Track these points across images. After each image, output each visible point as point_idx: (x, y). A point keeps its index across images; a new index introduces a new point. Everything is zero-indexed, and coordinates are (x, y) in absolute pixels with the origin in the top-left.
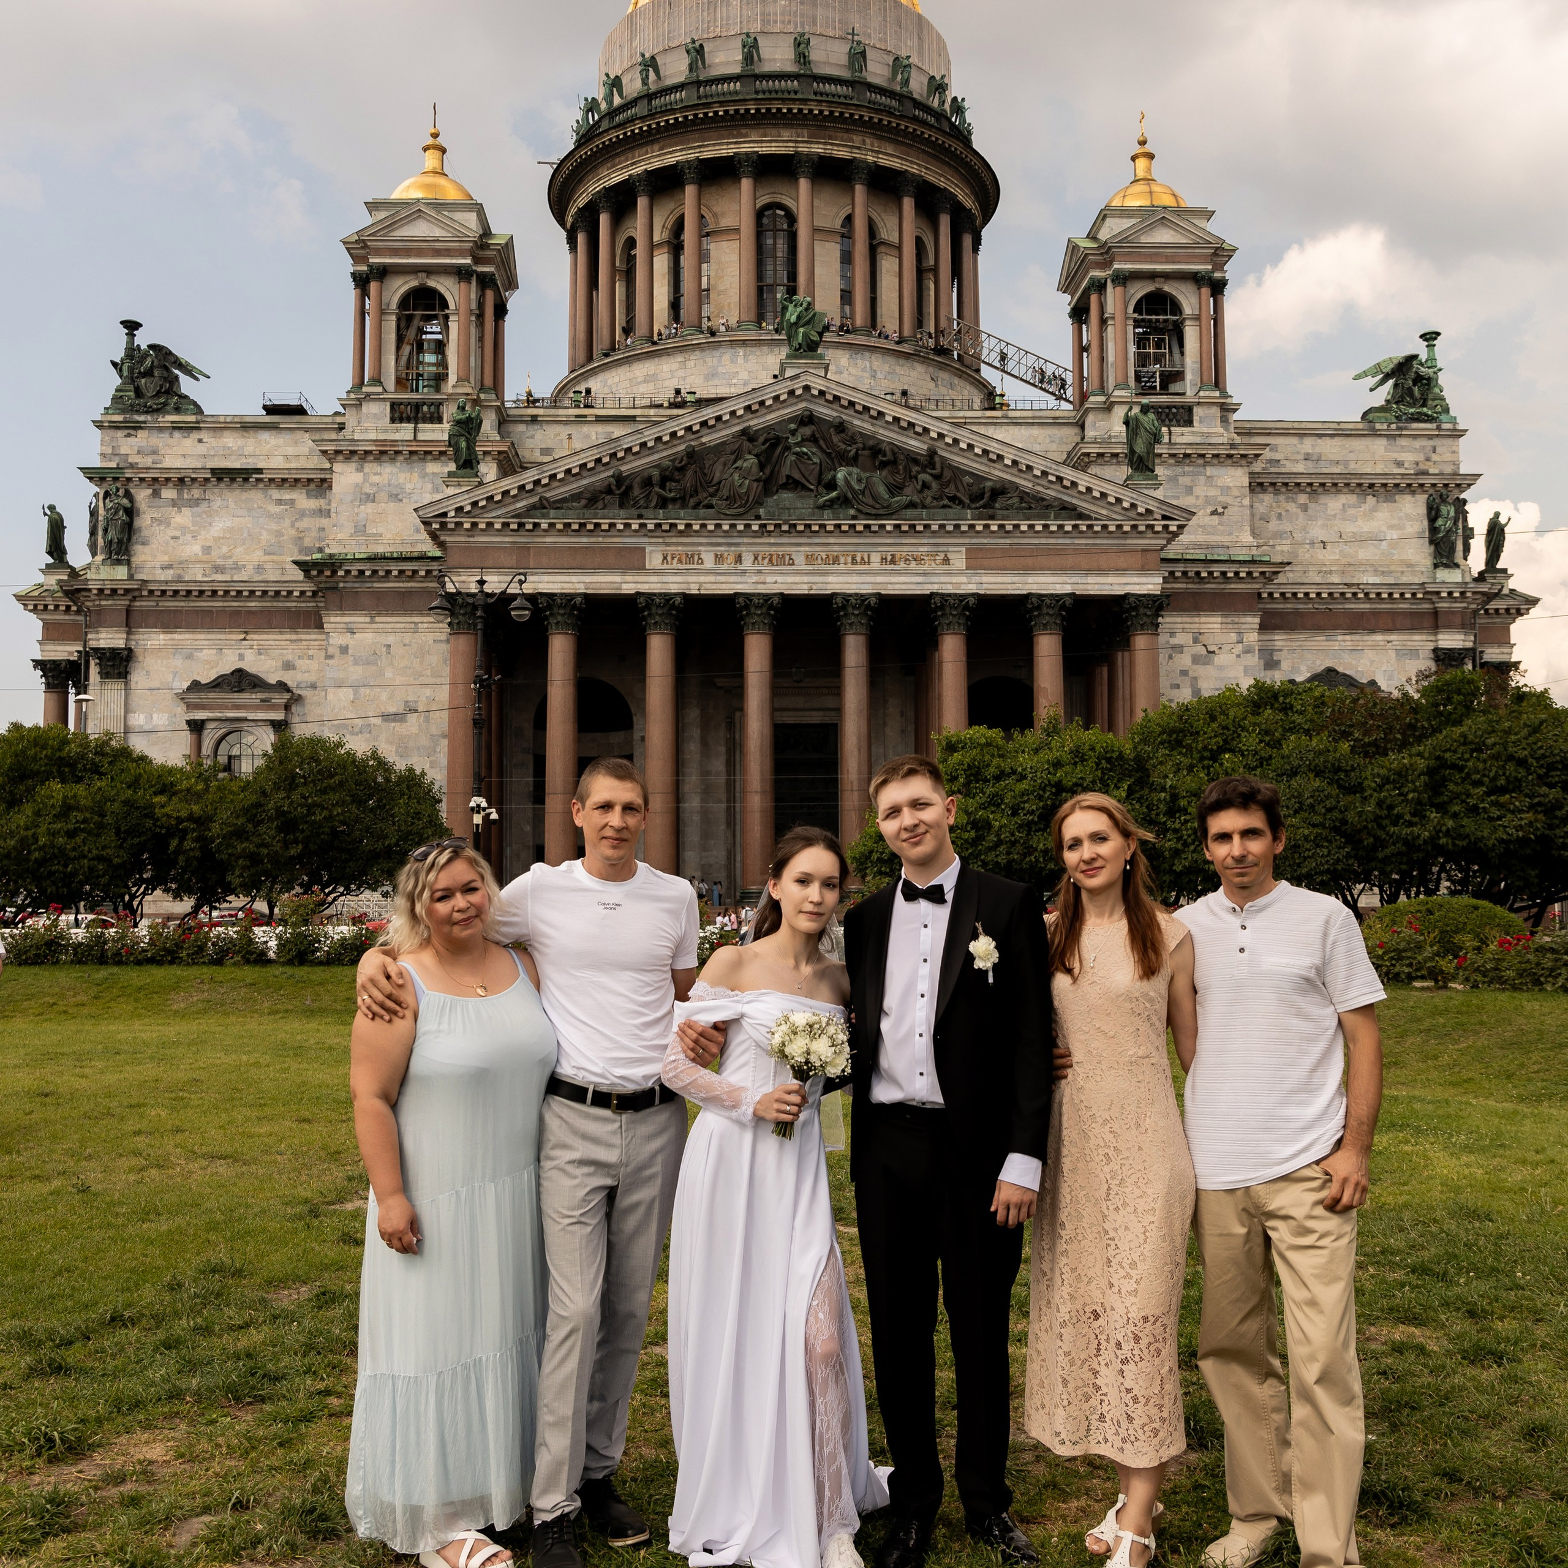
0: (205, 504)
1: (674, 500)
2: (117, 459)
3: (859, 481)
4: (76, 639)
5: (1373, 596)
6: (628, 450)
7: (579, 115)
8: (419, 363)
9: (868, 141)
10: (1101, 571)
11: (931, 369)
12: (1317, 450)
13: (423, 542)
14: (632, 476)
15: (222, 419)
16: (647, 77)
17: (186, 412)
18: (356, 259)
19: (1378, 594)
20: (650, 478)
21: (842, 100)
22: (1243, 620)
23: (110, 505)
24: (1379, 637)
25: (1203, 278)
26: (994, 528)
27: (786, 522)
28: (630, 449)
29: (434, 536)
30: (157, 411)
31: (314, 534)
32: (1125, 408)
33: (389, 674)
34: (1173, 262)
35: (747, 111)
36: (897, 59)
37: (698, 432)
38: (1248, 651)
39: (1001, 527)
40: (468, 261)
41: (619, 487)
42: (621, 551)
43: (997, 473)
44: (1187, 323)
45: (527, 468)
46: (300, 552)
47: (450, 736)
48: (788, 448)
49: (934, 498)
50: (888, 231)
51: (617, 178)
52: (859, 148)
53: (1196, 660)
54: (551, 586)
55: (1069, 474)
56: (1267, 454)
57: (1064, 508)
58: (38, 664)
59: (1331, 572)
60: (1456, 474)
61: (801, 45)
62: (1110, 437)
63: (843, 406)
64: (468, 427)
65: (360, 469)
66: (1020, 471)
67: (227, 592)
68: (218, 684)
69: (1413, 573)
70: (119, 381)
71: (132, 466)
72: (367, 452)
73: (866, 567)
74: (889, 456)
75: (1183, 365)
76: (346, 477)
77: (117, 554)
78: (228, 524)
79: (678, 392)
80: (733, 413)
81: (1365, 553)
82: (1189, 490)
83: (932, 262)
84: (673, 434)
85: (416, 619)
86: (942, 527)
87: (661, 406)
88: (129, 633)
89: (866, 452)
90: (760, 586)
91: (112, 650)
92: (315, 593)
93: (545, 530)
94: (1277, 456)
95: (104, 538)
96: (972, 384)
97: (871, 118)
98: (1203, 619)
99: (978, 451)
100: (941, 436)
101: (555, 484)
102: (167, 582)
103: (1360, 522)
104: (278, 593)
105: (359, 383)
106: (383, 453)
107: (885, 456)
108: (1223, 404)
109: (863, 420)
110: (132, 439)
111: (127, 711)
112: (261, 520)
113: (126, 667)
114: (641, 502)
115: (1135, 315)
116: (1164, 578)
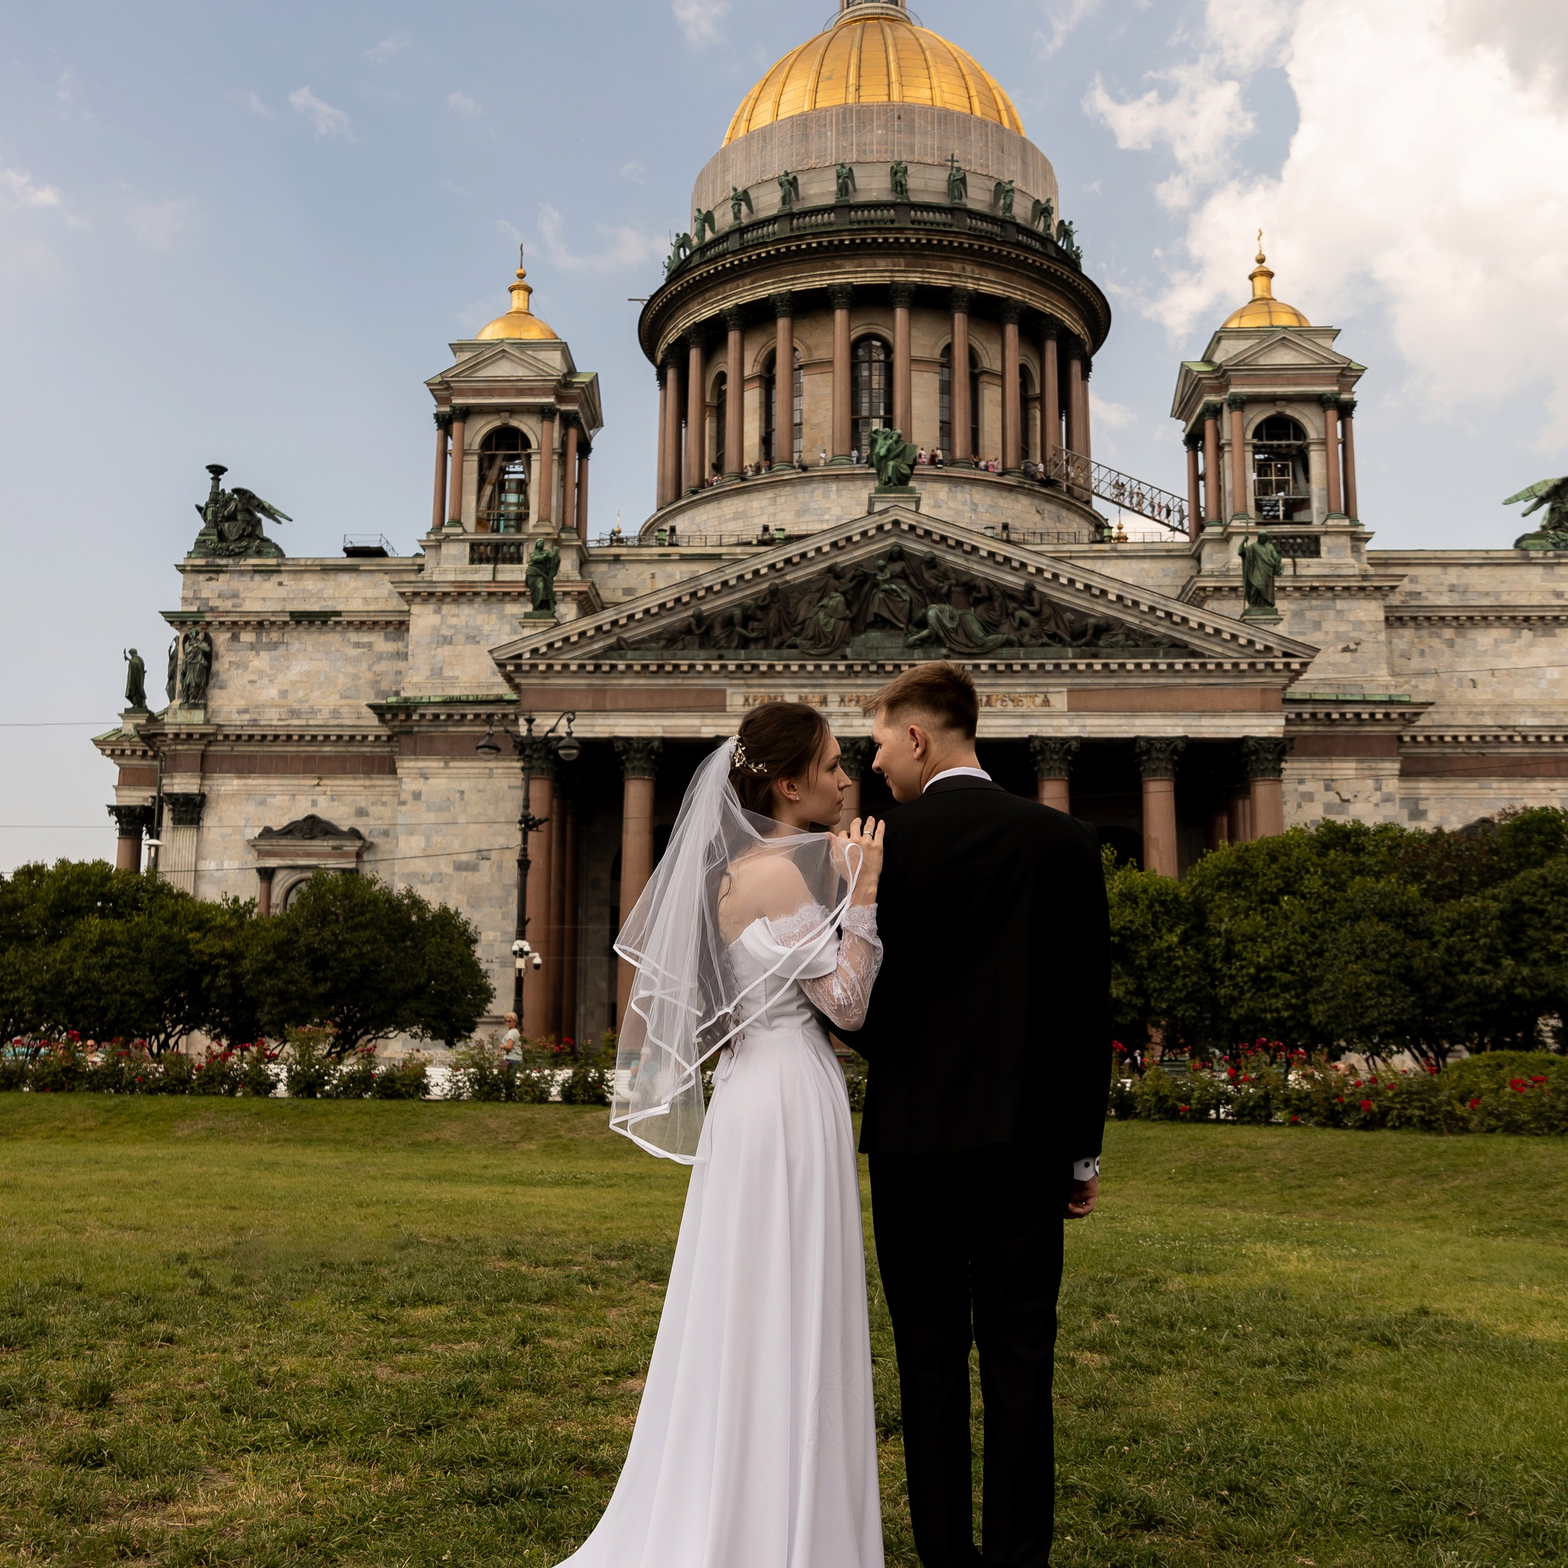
1: (756, 640)
2: (198, 603)
3: (952, 618)
4: (150, 784)
5: (1532, 739)
6: (709, 589)
7: (670, 251)
8: (501, 503)
9: (968, 268)
10: (1215, 711)
11: (1037, 502)
12: (1464, 581)
13: (499, 685)
14: (714, 615)
15: (302, 562)
16: (739, 211)
17: (267, 555)
18: (440, 400)
19: (1538, 737)
20: (732, 617)
21: (941, 228)
22: (1381, 766)
24: (1542, 784)
25: (1329, 400)
26: (1098, 667)
27: (874, 662)
28: (711, 587)
29: (508, 678)
30: (239, 554)
31: (391, 677)
32: (1241, 539)
33: (460, 820)
34: (1296, 385)
35: (842, 242)
36: (999, 184)
37: (781, 569)
38: (1388, 799)
39: (1106, 666)
40: (551, 400)
41: (699, 626)
42: (701, 692)
43: (1100, 609)
44: (1312, 447)
45: (605, 608)
46: (377, 696)
49: (1033, 636)
50: (990, 359)
51: (707, 313)
52: (958, 276)
53: (1329, 809)
54: (628, 729)
55: (1179, 610)
57: (1174, 645)
58: (113, 810)
59: (1482, 713)
61: (898, 175)
62: (1228, 570)
63: (934, 541)
65: (438, 611)
66: (1126, 606)
67: (301, 737)
68: (289, 831)
70: (202, 525)
71: (212, 610)
72: (445, 594)
74: (984, 592)
75: (1308, 492)
76: (423, 619)
77: (195, 698)
78: (305, 667)
79: (766, 529)
80: (818, 550)
81: (1520, 694)
82: (1317, 625)
83: (1037, 391)
84: (756, 573)
85: (491, 764)
86: (1041, 666)
87: (747, 544)
88: (203, 778)
89: (958, 589)
90: (846, 729)
91: (186, 796)
92: (390, 738)
93: (622, 672)
94: (1417, 588)
95: (182, 682)
96: (1081, 516)
97: (971, 245)
98: (1336, 765)
99: (1079, 586)
100: (1040, 571)
101: (632, 624)
102: (242, 727)
103: (1514, 658)
104: (352, 737)
105: (440, 524)
106: (461, 594)
107: (979, 592)
108: (1354, 533)
109: (956, 555)
110: (213, 584)
111: (199, 856)
112: (339, 663)
113: (199, 813)
114: (722, 643)
115: (1255, 441)
116: (1287, 720)
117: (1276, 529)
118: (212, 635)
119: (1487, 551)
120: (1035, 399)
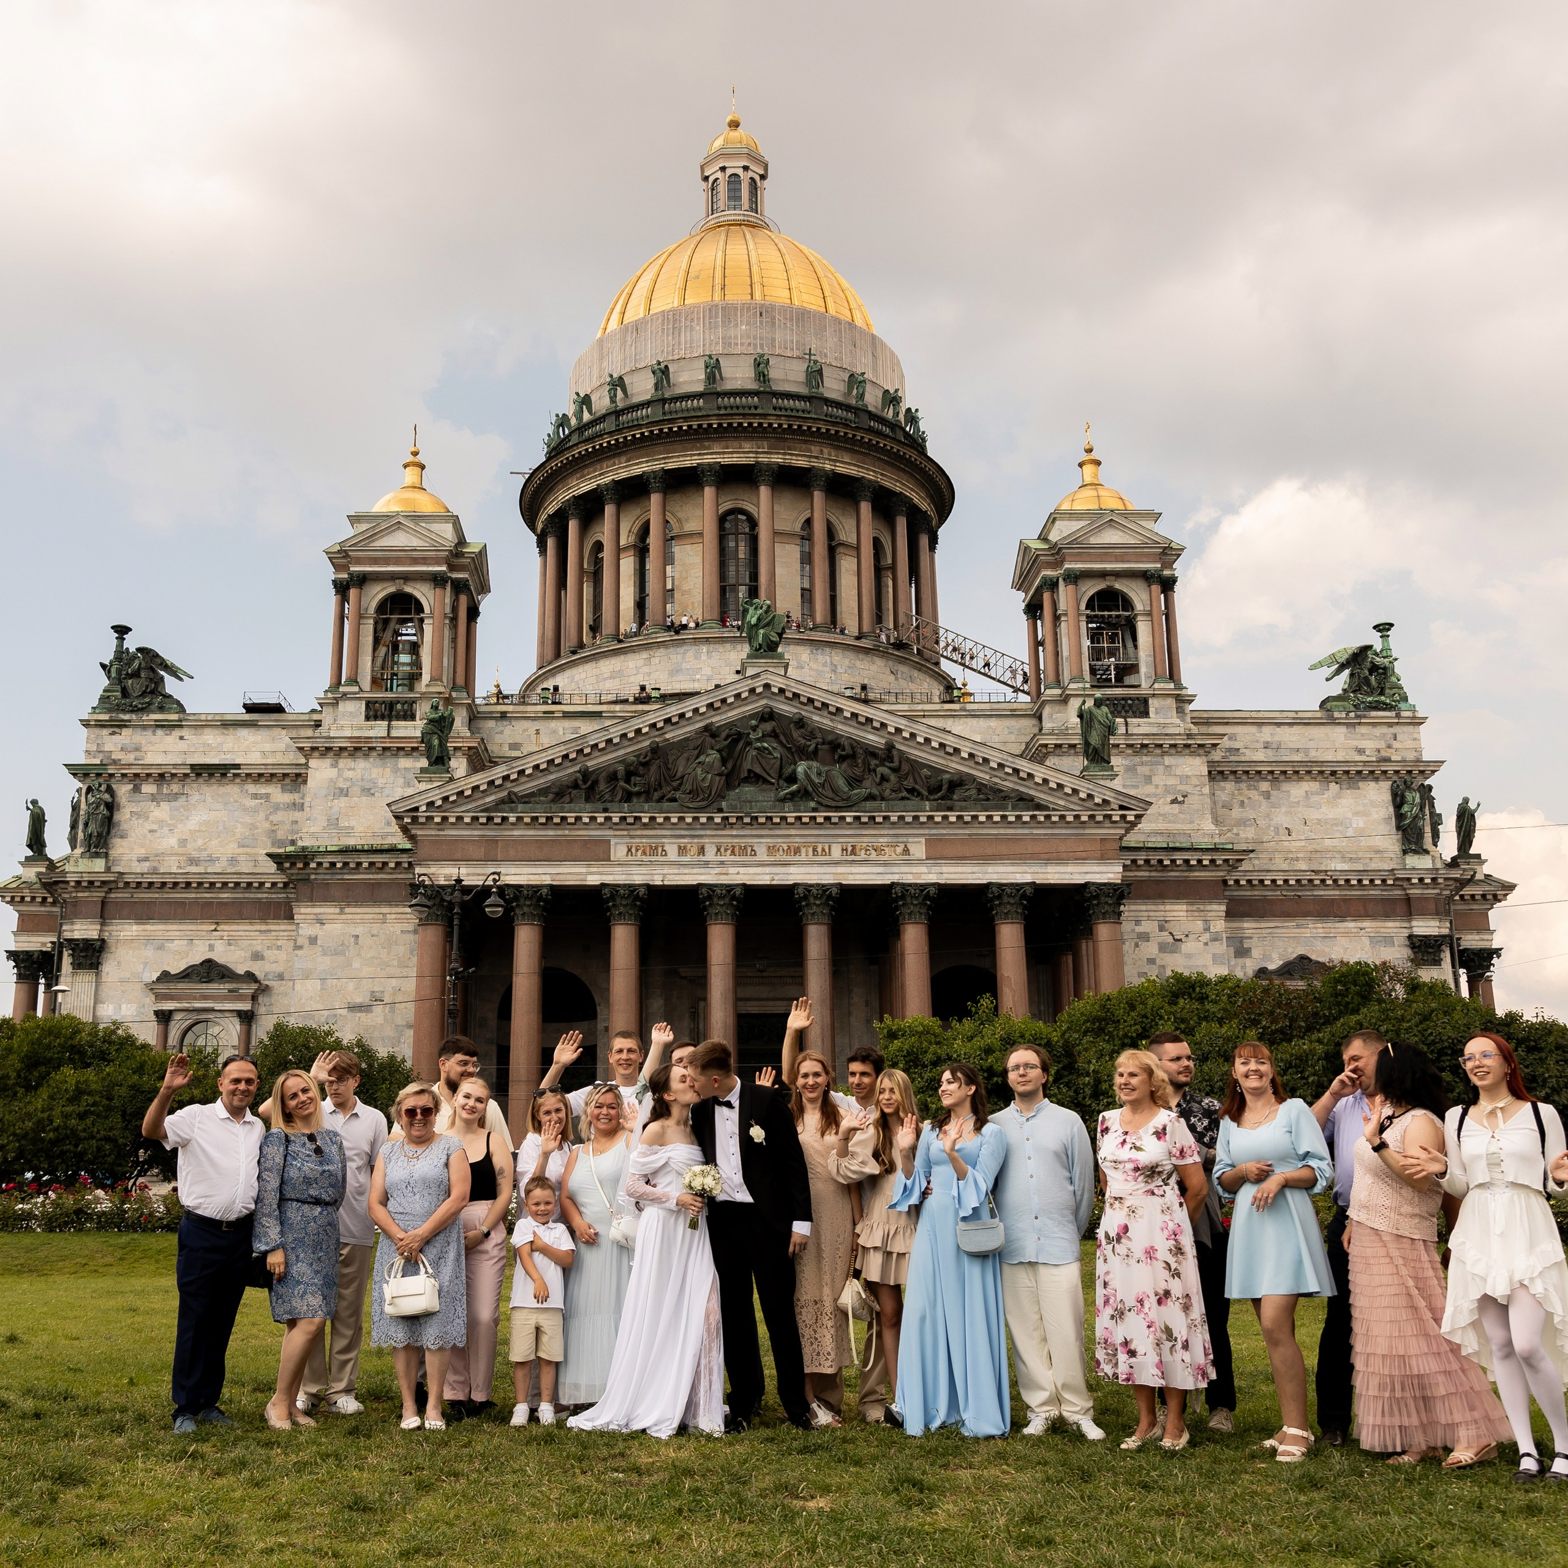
0: (183, 798)
1: (638, 794)
2: (101, 756)
3: (819, 774)
4: (50, 930)
5: (1342, 882)
6: (595, 746)
7: (550, 430)
8: (394, 663)
9: (825, 451)
10: (1060, 859)
11: (891, 663)
12: (1276, 738)
13: (394, 835)
14: (598, 771)
15: (203, 717)
16: (615, 395)
17: (169, 711)
18: (337, 568)
19: (1348, 881)
20: (615, 773)
21: (800, 414)
22: (1209, 907)
23: (91, 799)
24: (1351, 925)
25: (1153, 576)
26: (953, 819)
27: (748, 815)
28: (596, 745)
29: (405, 829)
30: (142, 710)
31: (287, 827)
32: (1080, 700)
33: (356, 964)
34: (1123, 562)
35: (710, 425)
36: (852, 376)
37: (662, 728)
38: (1215, 939)
39: (960, 818)
40: (444, 568)
41: (585, 781)
42: (587, 843)
43: (954, 765)
44: (1139, 618)
45: (496, 764)
46: (273, 845)
47: (415, 1026)
48: (749, 743)
49: (893, 791)
50: (846, 532)
51: (585, 488)
52: (816, 458)
53: (1163, 948)
54: (519, 878)
55: (1025, 766)
56: (1225, 743)
57: (1021, 799)
58: (12, 955)
59: (1297, 859)
60: (1419, 761)
61: (761, 366)
62: (1067, 729)
63: (802, 703)
64: (440, 725)
65: (335, 765)
66: (977, 763)
67: (200, 884)
68: (187, 975)
69: (1382, 859)
70: (106, 682)
71: (115, 762)
72: (341, 748)
73: (827, 858)
74: (848, 750)
75: (1137, 658)
76: (321, 772)
78: (205, 817)
79: (643, 688)
80: (696, 711)
81: (1329, 841)
82: (1148, 779)
83: (890, 561)
84: (638, 731)
85: (385, 910)
86: (901, 818)
87: (625, 701)
88: (102, 924)
89: (825, 747)
90: (722, 877)
91: (86, 941)
92: (286, 885)
93: (512, 824)
94: (1236, 745)
95: (84, 831)
96: (931, 676)
97: (828, 430)
98: (1168, 907)
99: (935, 744)
100: (898, 731)
101: (523, 779)
102: (142, 874)
103: (1324, 809)
104: (250, 884)
105: (337, 683)
106: (357, 749)
107: (844, 750)
108: (1179, 695)
109: (821, 716)
110: (117, 737)
111: (97, 1001)
112: (237, 813)
113: (98, 957)
114: (607, 796)
115: (1088, 612)
116: (1124, 866)
117: (1109, 692)
118: (114, 786)
119: (1296, 712)
120: (889, 568)
